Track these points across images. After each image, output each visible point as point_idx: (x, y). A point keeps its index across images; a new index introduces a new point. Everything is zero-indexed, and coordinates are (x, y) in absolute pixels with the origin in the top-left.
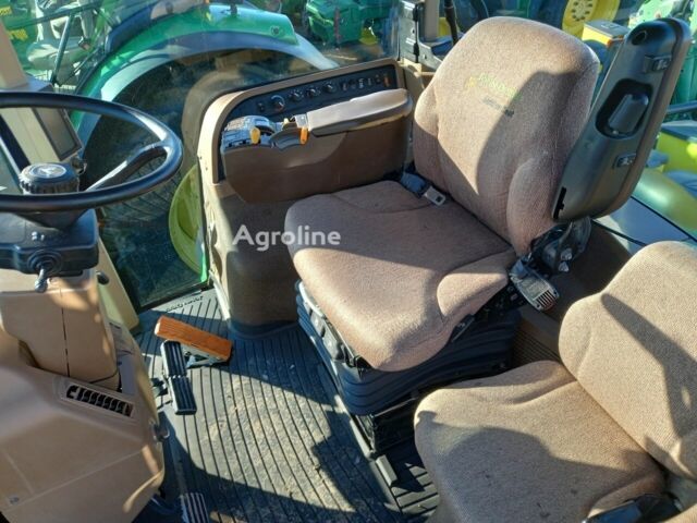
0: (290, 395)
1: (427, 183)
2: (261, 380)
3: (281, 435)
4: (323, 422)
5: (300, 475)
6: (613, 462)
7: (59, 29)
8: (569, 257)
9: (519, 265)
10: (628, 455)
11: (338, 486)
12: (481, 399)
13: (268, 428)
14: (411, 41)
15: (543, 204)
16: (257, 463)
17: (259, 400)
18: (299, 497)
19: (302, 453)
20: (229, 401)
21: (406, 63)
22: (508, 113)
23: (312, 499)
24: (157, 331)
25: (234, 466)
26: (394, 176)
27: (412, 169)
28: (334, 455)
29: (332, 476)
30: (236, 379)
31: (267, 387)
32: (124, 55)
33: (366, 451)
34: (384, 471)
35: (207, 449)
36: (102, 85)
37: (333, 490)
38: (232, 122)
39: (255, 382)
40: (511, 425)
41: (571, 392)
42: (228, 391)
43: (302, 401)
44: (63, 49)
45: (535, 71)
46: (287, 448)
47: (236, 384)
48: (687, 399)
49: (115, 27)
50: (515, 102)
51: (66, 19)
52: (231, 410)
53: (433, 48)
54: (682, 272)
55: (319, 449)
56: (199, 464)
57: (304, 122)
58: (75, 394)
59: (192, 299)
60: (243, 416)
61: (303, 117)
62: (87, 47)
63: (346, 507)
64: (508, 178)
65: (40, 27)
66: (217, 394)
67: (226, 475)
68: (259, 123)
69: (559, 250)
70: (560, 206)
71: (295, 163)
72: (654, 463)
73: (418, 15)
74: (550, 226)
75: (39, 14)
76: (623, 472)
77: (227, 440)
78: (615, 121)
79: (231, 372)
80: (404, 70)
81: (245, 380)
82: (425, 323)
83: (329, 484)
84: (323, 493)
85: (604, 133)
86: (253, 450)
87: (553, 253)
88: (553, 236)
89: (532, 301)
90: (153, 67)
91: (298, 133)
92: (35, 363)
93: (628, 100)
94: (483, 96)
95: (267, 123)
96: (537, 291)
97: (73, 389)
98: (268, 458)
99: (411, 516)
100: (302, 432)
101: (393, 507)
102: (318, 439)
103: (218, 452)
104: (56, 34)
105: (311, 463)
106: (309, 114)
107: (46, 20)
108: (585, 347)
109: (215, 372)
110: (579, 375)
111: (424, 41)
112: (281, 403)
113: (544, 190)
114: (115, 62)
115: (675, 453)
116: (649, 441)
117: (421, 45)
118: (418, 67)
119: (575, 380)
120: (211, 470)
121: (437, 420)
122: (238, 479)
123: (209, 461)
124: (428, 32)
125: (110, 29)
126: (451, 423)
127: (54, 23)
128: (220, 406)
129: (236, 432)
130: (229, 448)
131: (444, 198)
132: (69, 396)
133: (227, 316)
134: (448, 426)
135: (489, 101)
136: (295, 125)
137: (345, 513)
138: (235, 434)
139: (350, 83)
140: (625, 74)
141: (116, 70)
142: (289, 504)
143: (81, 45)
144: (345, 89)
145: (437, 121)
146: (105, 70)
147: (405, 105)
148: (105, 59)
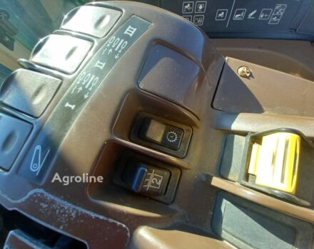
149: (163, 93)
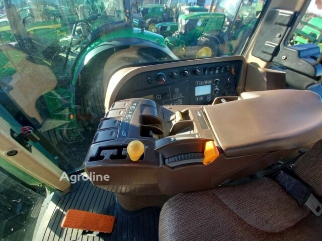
32: (96, 43)
49: (94, 31)
80: (248, 65)
114: (93, 45)
139: (210, 69)
141: (92, 49)
143: (81, 38)
144: (206, 73)
146: (88, 48)
148: (89, 44)
149: (148, 114)
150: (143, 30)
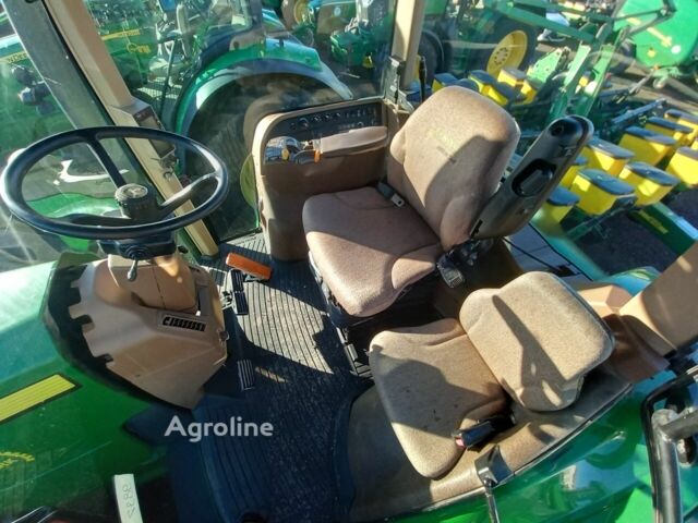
0: (302, 304)
1: (394, 191)
2: (287, 293)
3: (297, 326)
4: (320, 322)
5: (305, 350)
6: (481, 390)
7: (169, 48)
8: (475, 257)
9: (443, 258)
10: (490, 386)
11: (325, 359)
12: (410, 341)
13: (289, 322)
14: (393, 88)
15: (465, 226)
16: (282, 341)
17: (285, 305)
18: (303, 363)
19: (307, 338)
20: (268, 304)
21: (389, 102)
22: (452, 160)
23: (311, 365)
24: (227, 262)
25: (270, 342)
26: (373, 184)
27: (385, 181)
28: (324, 341)
29: (323, 353)
30: (273, 290)
31: (290, 298)
32: (210, 71)
33: (343, 341)
34: (351, 352)
35: (254, 331)
36: (196, 91)
37: (323, 361)
38: (272, 141)
39: (284, 294)
40: (425, 360)
41: (463, 341)
42: (268, 298)
43: (309, 307)
44: (171, 63)
45: (475, 134)
46: (299, 334)
47: (273, 294)
48: (533, 369)
49: (204, 51)
50: (457, 154)
51: (172, 42)
52: (269, 309)
53: (408, 96)
54: (550, 299)
55: (317, 337)
56: (250, 339)
57: (318, 146)
58: (168, 322)
59: (249, 238)
60: (276, 314)
61: (317, 141)
62: (187, 63)
63: (329, 371)
64: (446, 203)
65: (160, 46)
66: (262, 299)
67: (265, 347)
68: (289, 143)
69: (470, 252)
70: (476, 231)
71: (308, 173)
72: (504, 394)
73: (401, 71)
74: (467, 239)
75: (159, 36)
76: (485, 396)
77: (266, 327)
78: (525, 186)
79: (270, 287)
80: (387, 107)
81: (278, 292)
82: (382, 293)
83: (321, 357)
84: (317, 362)
85: (516, 192)
86: (280, 334)
87: (465, 254)
88: (467, 243)
89: (448, 282)
90: (227, 82)
91: (312, 154)
92: (142, 303)
93: (538, 173)
94: (438, 144)
95: (295, 143)
96: (453, 276)
97: (167, 319)
98: (288, 339)
99: (364, 378)
100: (309, 327)
101: (355, 373)
102: (317, 331)
103: (261, 333)
104: (168, 50)
105: (312, 344)
106: (322, 139)
107: (162, 42)
108: (476, 320)
109: (261, 285)
110: (470, 332)
111: (402, 90)
112: (297, 307)
113: (468, 219)
114: (205, 75)
115: (519, 392)
116: (504, 381)
117: (400, 92)
118: (396, 106)
119: (465, 333)
120: (256, 343)
121: (383, 353)
122: (272, 350)
123: (255, 338)
124: (406, 83)
125: (200, 51)
126: (390, 355)
127: (166, 44)
128: (263, 306)
129: (271, 322)
130: (267, 331)
131: (403, 202)
132: (164, 324)
133: (269, 252)
134: (389, 358)
135: (440, 149)
136: (312, 148)
137: (328, 374)
138: (271, 323)
139: (352, 112)
140: (540, 155)
141: (205, 81)
142: (298, 366)
143: (183, 62)
145: (404, 155)
146: (198, 81)
147: (385, 139)
148: (198, 73)
150: (282, 44)
